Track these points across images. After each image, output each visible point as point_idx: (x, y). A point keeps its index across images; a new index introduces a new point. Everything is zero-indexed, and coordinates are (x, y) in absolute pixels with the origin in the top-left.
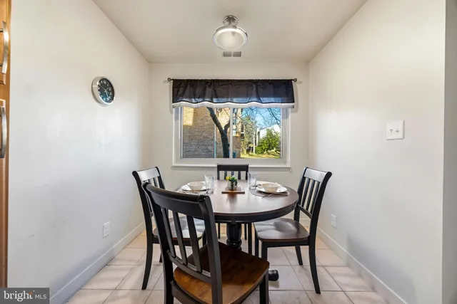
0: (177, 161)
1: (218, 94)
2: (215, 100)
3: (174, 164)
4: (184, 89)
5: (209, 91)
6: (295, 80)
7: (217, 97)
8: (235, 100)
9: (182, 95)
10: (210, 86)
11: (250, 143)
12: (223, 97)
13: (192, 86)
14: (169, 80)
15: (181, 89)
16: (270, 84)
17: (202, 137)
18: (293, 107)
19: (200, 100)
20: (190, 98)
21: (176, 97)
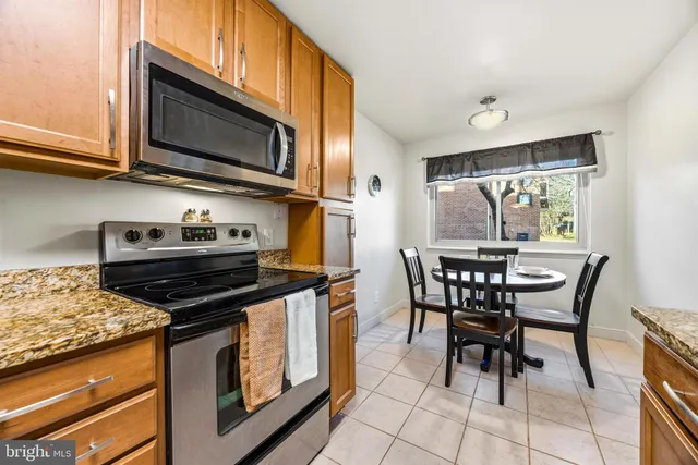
0: (432, 244)
1: (480, 166)
2: (475, 174)
3: (429, 247)
4: (438, 166)
5: (468, 164)
6: (599, 133)
7: (477, 169)
8: (502, 170)
9: (438, 174)
10: (469, 160)
11: (565, 214)
12: (485, 169)
13: (449, 162)
14: (424, 159)
15: (437, 167)
16: (554, 144)
17: (465, 210)
18: (595, 170)
19: (458, 175)
20: (446, 174)
21: (431, 176)
